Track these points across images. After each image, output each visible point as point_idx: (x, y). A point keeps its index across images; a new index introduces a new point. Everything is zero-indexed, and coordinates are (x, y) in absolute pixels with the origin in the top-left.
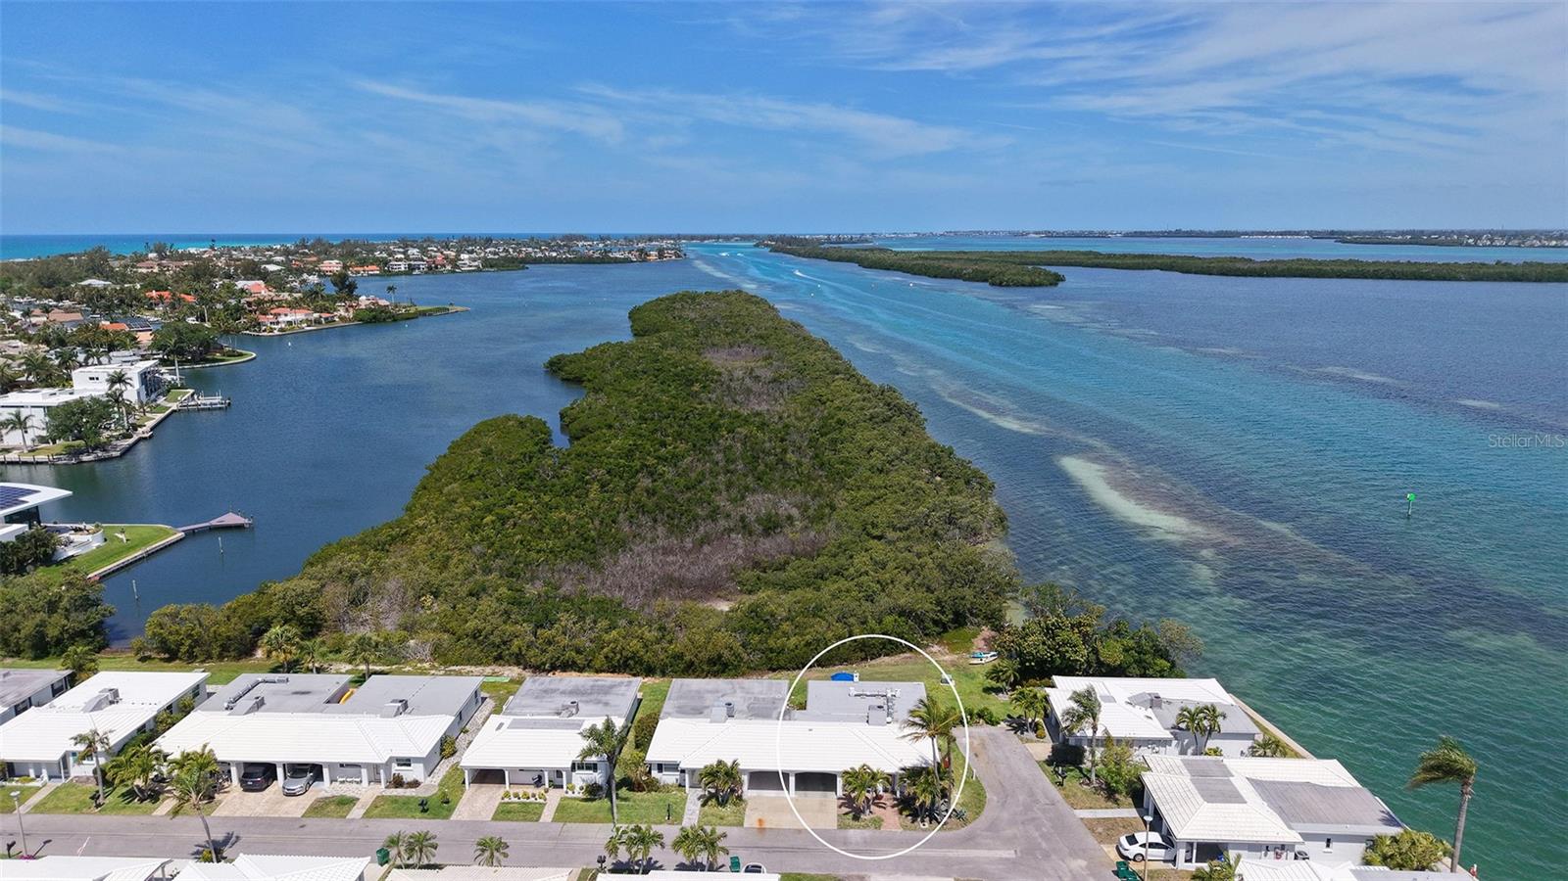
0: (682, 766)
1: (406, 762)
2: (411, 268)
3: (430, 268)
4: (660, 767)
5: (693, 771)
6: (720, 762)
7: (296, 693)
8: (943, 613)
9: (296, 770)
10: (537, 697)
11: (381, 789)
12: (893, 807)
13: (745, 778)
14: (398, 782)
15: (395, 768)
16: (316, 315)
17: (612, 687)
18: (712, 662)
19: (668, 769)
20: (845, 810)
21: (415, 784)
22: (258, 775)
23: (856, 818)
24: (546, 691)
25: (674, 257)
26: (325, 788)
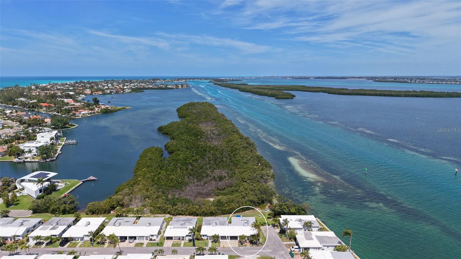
0: (208, 235)
1: (152, 236)
2: (111, 92)
3: (116, 92)
4: (203, 236)
5: (209, 236)
6: (215, 235)
7: (126, 222)
8: (259, 201)
9: (131, 238)
10: (176, 222)
11: (148, 241)
12: (249, 242)
13: (220, 237)
14: (151, 240)
15: (151, 237)
16: (91, 111)
17: (191, 219)
18: (211, 213)
19: (205, 236)
20: (239, 243)
21: (154, 240)
22: (123, 239)
23: (242, 245)
24: (178, 220)
25: (186, 87)
26: (137, 241)
